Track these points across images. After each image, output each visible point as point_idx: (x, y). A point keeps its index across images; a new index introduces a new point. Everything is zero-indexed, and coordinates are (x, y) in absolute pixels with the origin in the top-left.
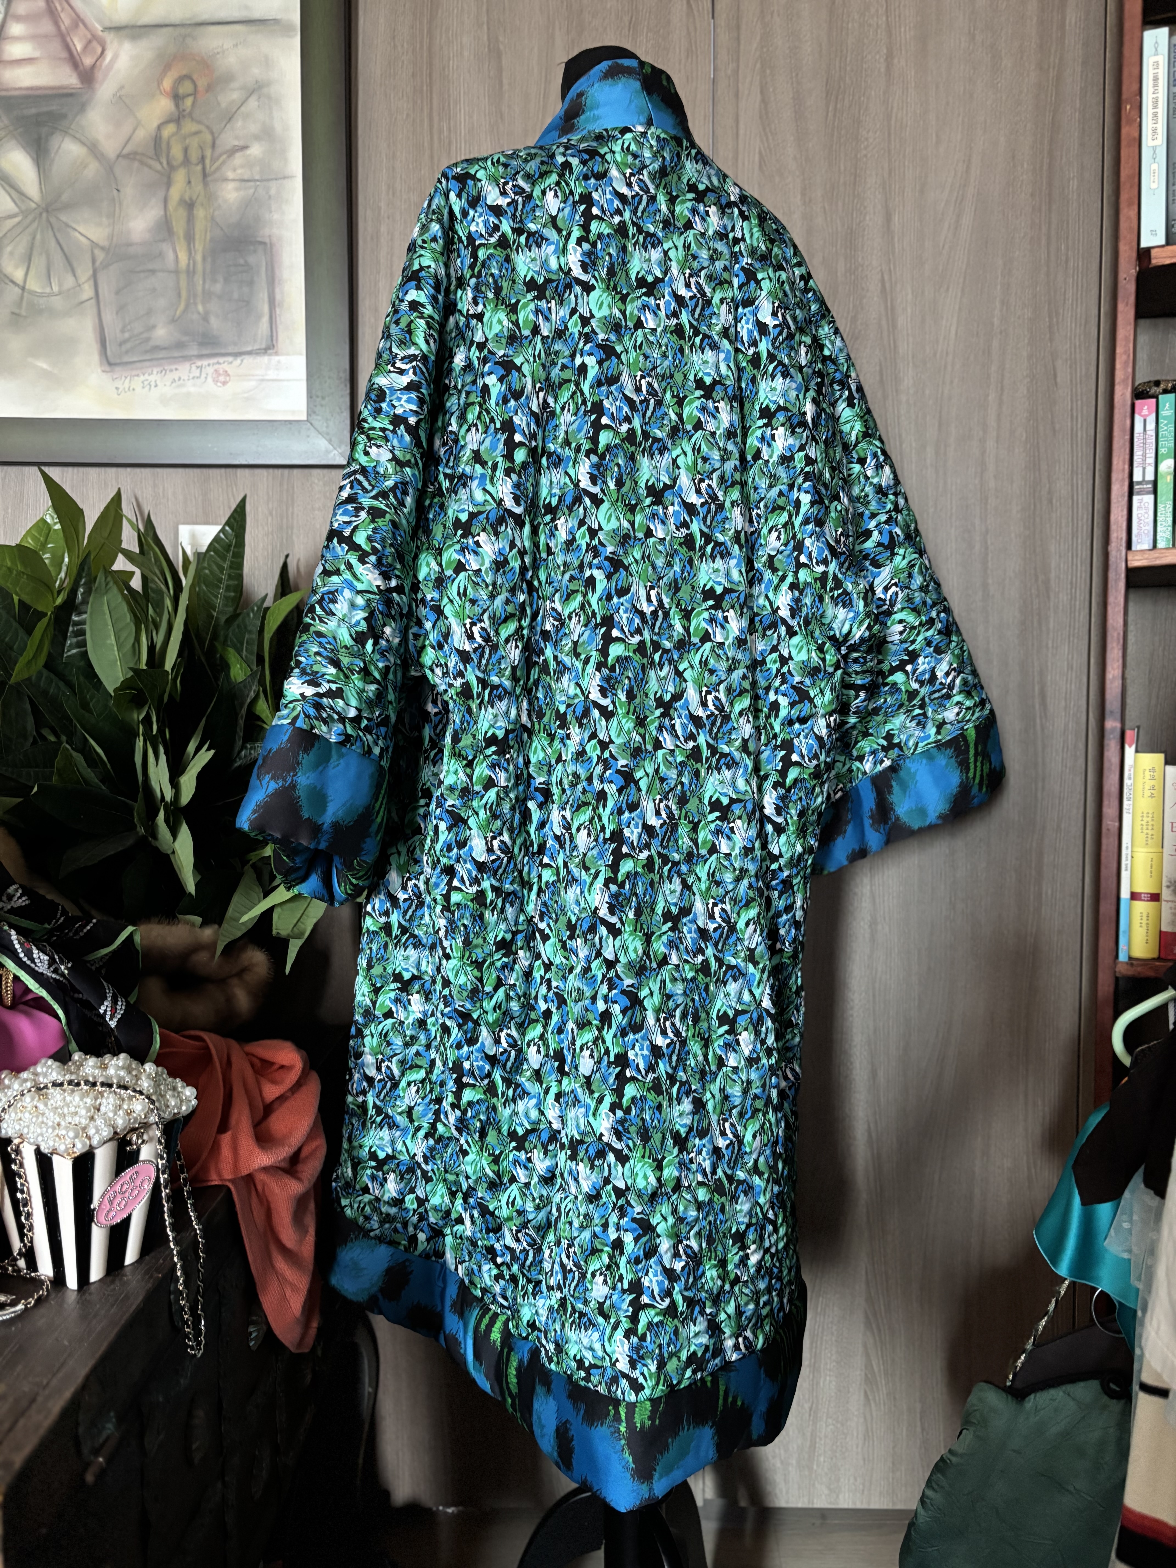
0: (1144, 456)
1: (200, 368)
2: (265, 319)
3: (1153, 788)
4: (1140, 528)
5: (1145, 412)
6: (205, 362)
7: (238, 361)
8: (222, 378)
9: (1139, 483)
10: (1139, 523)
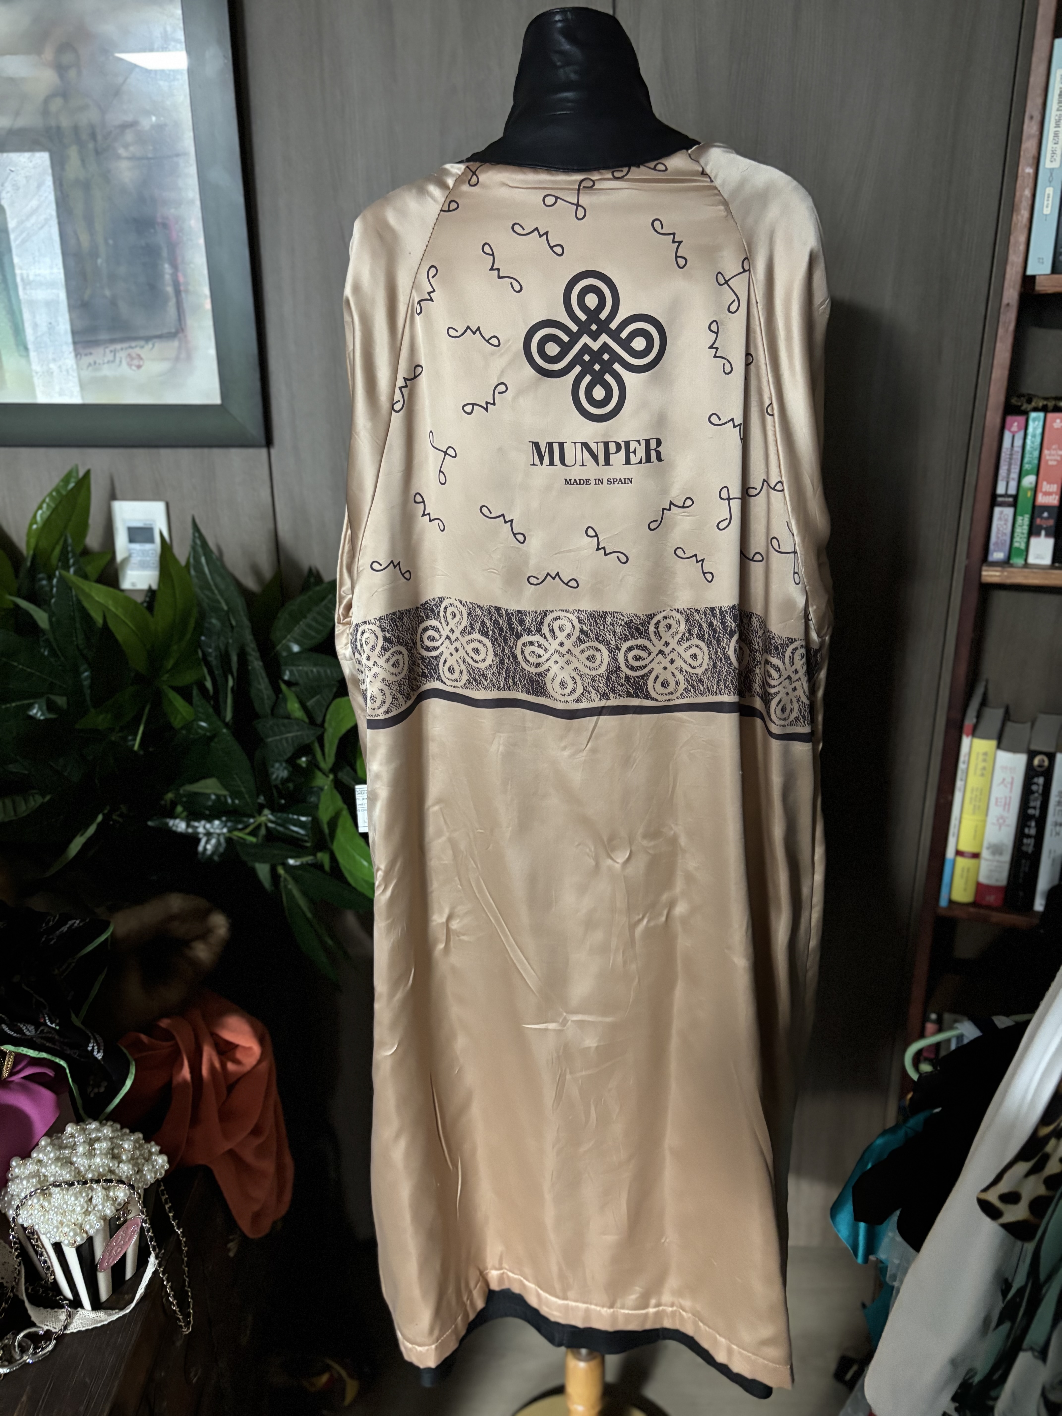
0: (1009, 471)
1: (114, 352)
2: (172, 303)
3: (984, 768)
4: (998, 538)
5: (1014, 428)
6: (118, 346)
7: (150, 345)
8: (136, 362)
9: (1001, 496)
10: (998, 533)
